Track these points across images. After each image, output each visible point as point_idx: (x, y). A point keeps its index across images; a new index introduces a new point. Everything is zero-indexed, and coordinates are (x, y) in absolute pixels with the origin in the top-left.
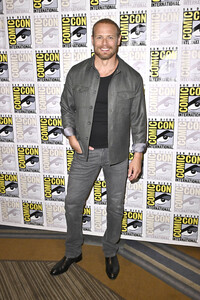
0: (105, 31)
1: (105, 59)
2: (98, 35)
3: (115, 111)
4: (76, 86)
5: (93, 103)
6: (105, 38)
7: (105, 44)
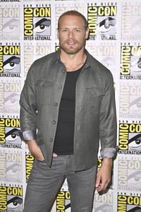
0: (71, 23)
2: (63, 27)
6: (71, 30)
7: (71, 37)
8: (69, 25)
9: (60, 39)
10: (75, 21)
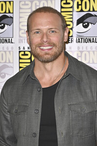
0: (44, 23)
1: (48, 62)
2: (34, 29)
3: (68, 134)
4: (12, 106)
5: (36, 128)
6: (45, 31)
7: (45, 40)
8: (41, 25)
9: (30, 43)
10: (49, 20)
